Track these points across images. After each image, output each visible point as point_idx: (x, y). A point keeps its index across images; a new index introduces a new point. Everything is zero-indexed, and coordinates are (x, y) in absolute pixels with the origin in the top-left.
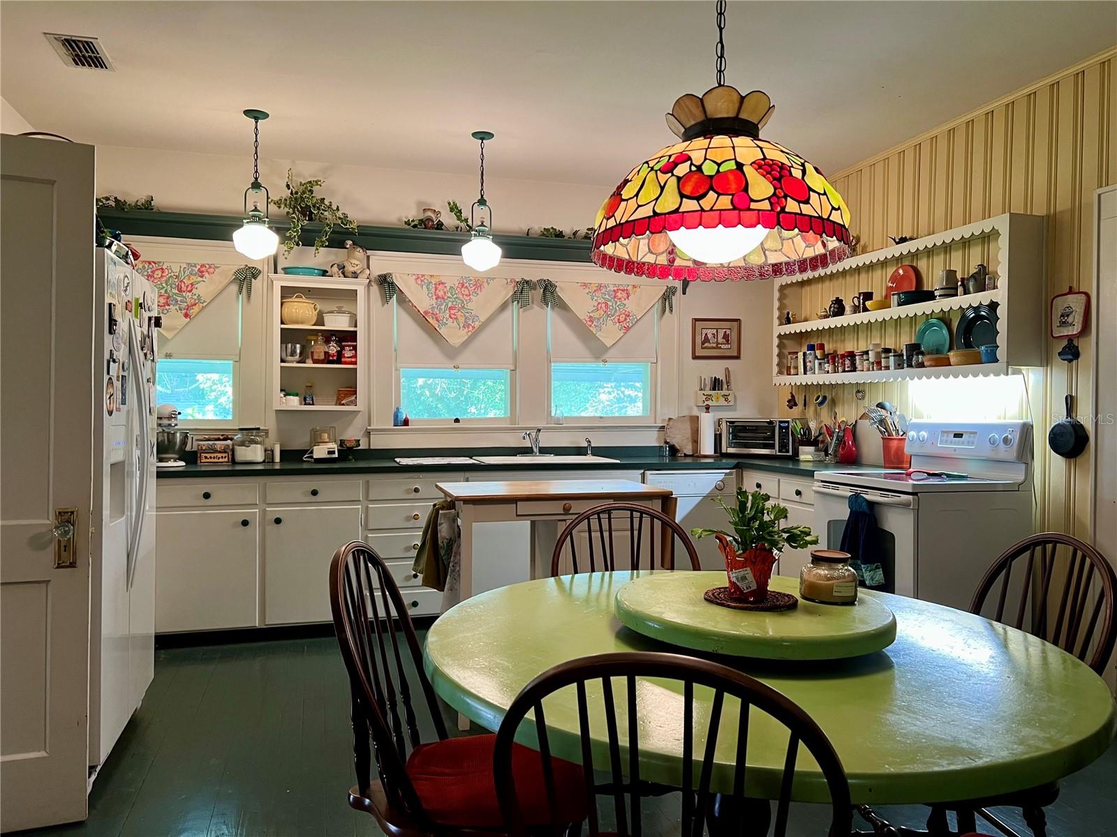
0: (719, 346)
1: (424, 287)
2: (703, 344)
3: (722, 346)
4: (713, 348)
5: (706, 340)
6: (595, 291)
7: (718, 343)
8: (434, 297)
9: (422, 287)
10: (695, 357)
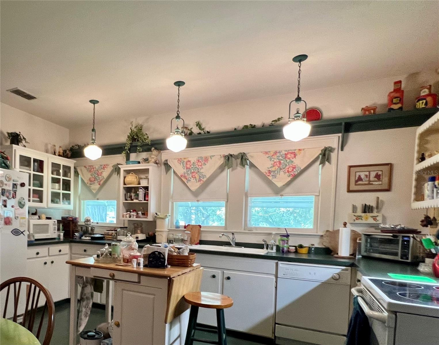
0: (371, 183)
1: (182, 164)
2: (356, 181)
3: (374, 183)
4: (365, 184)
5: (360, 179)
6: (273, 155)
7: (369, 181)
8: (186, 168)
9: (180, 164)
10: (349, 191)
